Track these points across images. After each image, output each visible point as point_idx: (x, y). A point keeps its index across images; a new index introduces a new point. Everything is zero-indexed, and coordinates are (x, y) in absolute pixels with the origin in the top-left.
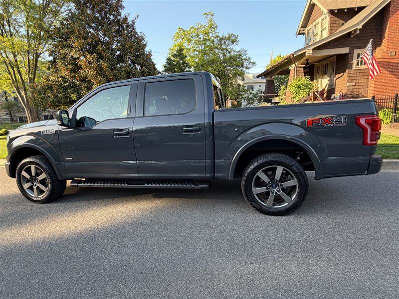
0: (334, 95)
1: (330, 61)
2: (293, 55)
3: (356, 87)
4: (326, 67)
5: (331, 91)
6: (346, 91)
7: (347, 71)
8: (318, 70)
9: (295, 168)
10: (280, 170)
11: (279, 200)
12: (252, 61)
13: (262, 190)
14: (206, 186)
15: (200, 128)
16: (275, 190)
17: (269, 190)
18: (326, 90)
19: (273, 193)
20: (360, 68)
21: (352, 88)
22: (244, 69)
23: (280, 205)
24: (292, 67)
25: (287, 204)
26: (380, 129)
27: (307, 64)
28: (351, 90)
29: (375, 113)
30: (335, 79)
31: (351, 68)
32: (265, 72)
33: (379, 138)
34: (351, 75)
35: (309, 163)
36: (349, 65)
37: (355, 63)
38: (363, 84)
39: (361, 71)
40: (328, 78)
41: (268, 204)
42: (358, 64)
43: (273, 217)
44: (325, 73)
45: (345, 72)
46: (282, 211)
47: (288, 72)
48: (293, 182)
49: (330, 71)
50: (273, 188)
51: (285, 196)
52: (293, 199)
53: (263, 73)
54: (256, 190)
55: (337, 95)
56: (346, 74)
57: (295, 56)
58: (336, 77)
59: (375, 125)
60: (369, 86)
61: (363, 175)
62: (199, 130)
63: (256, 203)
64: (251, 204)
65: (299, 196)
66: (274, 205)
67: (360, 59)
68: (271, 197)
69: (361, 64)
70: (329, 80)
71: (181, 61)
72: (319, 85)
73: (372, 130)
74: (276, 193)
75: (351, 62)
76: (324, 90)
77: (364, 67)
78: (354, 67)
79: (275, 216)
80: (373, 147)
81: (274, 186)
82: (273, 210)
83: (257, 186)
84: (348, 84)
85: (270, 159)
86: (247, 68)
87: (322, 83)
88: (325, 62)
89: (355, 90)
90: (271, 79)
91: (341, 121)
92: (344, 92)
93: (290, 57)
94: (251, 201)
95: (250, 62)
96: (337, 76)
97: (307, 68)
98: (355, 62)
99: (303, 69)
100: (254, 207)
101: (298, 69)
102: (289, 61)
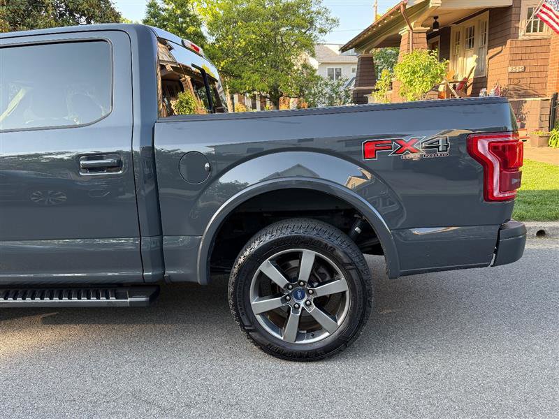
0: (484, 90)
1: (479, 21)
2: (404, 5)
3: (524, 75)
4: (471, 32)
5: (480, 82)
6: (506, 82)
7: (509, 42)
8: (458, 39)
9: (341, 254)
10: (308, 260)
11: (309, 326)
12: (332, 16)
13: (273, 303)
14: (144, 299)
15: (119, 161)
16: (302, 303)
17: (288, 303)
18: (471, 80)
19: (296, 309)
20: (531, 38)
21: (516, 76)
22: (316, 33)
23: (313, 336)
24: (404, 32)
25: (327, 334)
26: (521, 164)
27: (436, 25)
28: (516, 82)
29: (510, 128)
30: (487, 57)
31: (516, 36)
32: (355, 39)
33: (519, 184)
34: (515, 50)
35: (372, 242)
36: (512, 31)
37: (523, 26)
38: (537, 69)
39: (535, 43)
40: (475, 57)
41: (287, 335)
42: (528, 31)
43: (297, 364)
44: (470, 43)
45: (505, 43)
46: (316, 350)
47: (396, 42)
48: (338, 286)
49: (478, 41)
50: (297, 298)
51: (321, 317)
52: (339, 323)
53: (351, 42)
54: (260, 305)
55: (490, 91)
56: (506, 49)
57: (407, 7)
58: (489, 55)
59: (510, 155)
60: (548, 73)
61: (487, 266)
62: (118, 165)
63: (262, 335)
64: (250, 337)
65: (351, 315)
66: (299, 337)
67: (532, 20)
68: (293, 320)
69: (535, 30)
70: (477, 61)
71: (179, 12)
72: (458, 71)
73: (505, 165)
74: (303, 309)
75: (517, 25)
76: (466, 80)
77: (538, 35)
78: (522, 34)
79: (302, 361)
80: (506, 204)
81: (299, 294)
82: (297, 348)
83: (261, 294)
84: (510, 69)
85: (286, 233)
86: (322, 31)
87: (465, 65)
88: (469, 24)
89: (523, 81)
90: (367, 55)
91: (438, 147)
92: (504, 83)
93: (399, 9)
94: (248, 331)
95: (327, 20)
96: (492, 52)
97: (436, 34)
98: (523, 24)
99: (425, 35)
100: (256, 343)
101: (416, 35)
102: (397, 18)
